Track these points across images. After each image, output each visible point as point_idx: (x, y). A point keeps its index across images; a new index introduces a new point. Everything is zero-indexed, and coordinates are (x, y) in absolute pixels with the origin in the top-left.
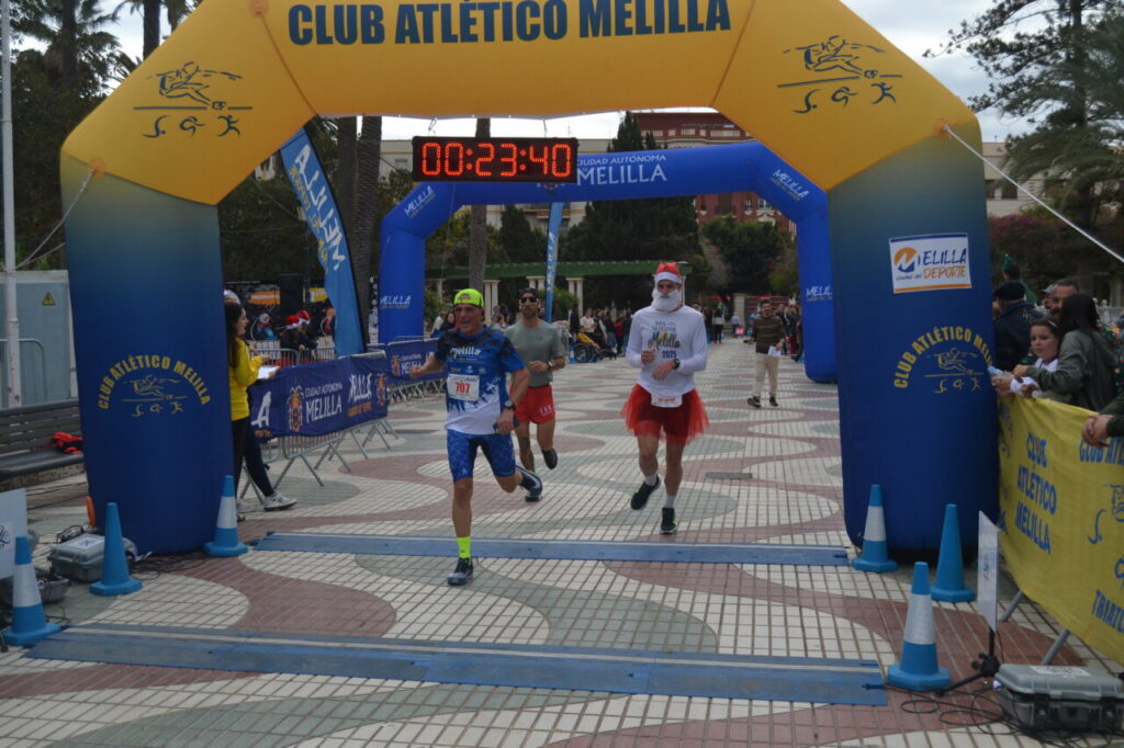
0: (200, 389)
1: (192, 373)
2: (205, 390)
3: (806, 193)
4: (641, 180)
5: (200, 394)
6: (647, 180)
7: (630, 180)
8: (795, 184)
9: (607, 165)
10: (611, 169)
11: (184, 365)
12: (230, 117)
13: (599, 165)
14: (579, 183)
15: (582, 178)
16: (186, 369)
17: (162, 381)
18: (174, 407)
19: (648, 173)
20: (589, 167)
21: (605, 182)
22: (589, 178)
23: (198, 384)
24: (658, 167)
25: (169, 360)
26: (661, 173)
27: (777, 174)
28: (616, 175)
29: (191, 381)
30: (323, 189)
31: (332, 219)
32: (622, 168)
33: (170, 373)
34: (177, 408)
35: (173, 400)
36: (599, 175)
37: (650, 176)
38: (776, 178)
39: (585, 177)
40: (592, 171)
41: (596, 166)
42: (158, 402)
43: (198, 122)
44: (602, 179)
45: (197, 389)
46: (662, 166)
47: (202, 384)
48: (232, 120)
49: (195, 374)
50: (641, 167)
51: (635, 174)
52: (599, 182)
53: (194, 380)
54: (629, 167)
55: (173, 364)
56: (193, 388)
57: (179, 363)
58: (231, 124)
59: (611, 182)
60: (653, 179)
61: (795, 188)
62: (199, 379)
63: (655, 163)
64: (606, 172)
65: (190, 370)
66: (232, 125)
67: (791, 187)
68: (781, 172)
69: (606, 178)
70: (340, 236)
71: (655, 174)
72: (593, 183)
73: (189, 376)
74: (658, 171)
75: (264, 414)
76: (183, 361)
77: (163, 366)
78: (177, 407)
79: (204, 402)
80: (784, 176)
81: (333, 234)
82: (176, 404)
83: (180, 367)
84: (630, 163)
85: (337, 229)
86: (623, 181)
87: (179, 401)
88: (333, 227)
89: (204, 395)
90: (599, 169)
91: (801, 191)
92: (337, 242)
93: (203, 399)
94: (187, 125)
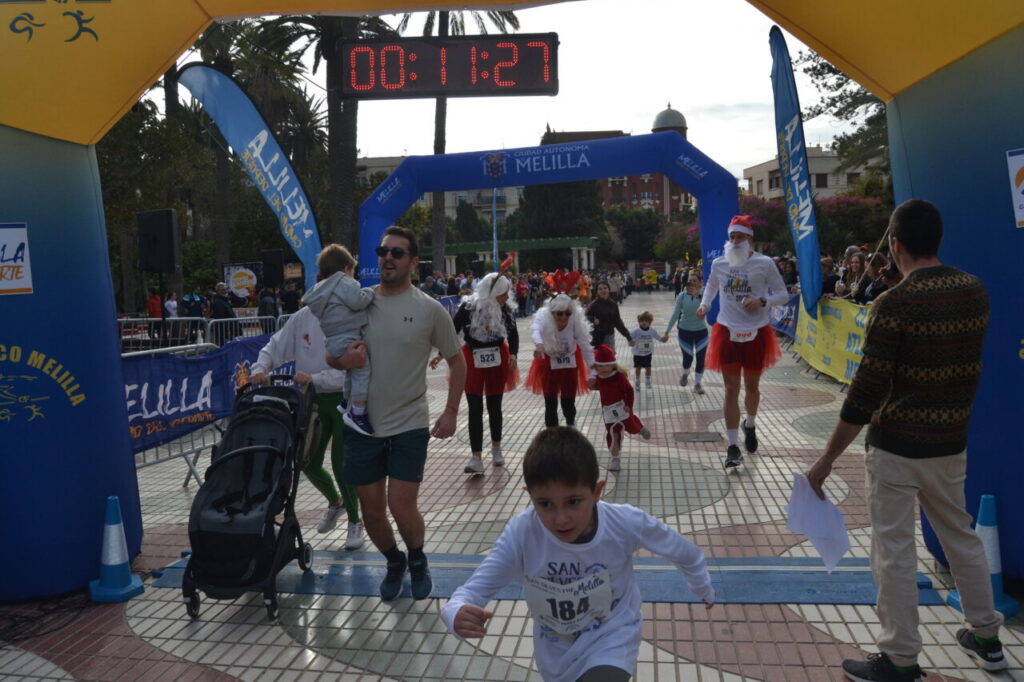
0: (69, 386)
1: (55, 366)
2: (77, 386)
3: (706, 173)
4: (570, 167)
5: (69, 392)
6: (574, 166)
7: (560, 167)
8: (696, 166)
9: (542, 155)
10: (544, 158)
11: (42, 357)
12: (80, 13)
13: (534, 155)
14: (518, 170)
15: (520, 167)
16: (45, 362)
17: (11, 378)
18: (31, 413)
19: (575, 160)
20: (526, 157)
21: (540, 169)
22: (527, 165)
23: (65, 380)
24: (583, 155)
25: (19, 350)
26: (586, 160)
27: (681, 158)
28: (549, 164)
29: (54, 375)
30: (285, 170)
31: (297, 196)
32: (554, 157)
33: (23, 366)
34: (36, 414)
35: (30, 403)
36: (535, 164)
37: (576, 163)
38: (681, 161)
39: (524, 166)
40: (528, 160)
41: (532, 157)
42: (7, 407)
43: (34, 22)
44: (537, 167)
45: (64, 386)
46: (586, 154)
47: (72, 378)
48: (83, 18)
49: (60, 367)
50: (569, 156)
51: (564, 162)
52: (535, 170)
53: (59, 374)
54: (559, 156)
55: (25, 356)
56: (59, 385)
57: (34, 354)
58: (82, 25)
59: (545, 169)
60: (579, 165)
61: (697, 169)
62: (67, 373)
63: (580, 151)
64: (540, 161)
65: (52, 361)
66: (85, 25)
67: (693, 168)
68: (685, 156)
69: (541, 166)
70: (307, 212)
71: (581, 161)
72: (529, 170)
73: (51, 370)
74: (583, 159)
75: (205, 395)
76: (40, 352)
77: (12, 358)
78: (36, 411)
79: (74, 404)
80: (687, 160)
81: (299, 211)
82: (33, 408)
83: (36, 359)
84: (559, 153)
85: (303, 205)
86: (554, 168)
87: (38, 404)
88: (299, 204)
89: (74, 394)
90: (534, 159)
91: (701, 172)
92: (304, 218)
93: (72, 398)
94: (20, 25)
